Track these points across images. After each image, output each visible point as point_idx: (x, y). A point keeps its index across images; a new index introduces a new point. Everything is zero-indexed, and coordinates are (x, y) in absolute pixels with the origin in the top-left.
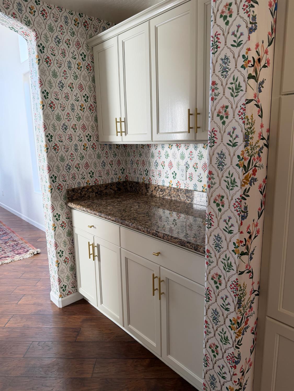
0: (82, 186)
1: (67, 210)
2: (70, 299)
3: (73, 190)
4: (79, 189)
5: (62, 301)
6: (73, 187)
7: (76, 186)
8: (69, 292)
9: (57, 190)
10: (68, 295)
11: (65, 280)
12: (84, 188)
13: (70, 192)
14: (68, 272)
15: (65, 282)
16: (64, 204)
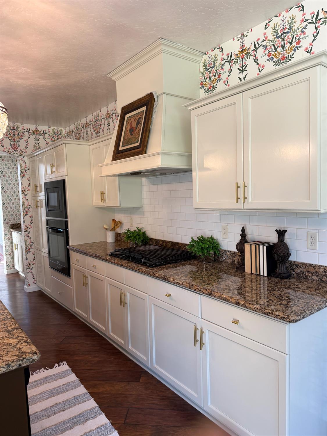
0: (18, 223)
1: (10, 233)
2: (11, 271)
3: (13, 224)
4: (16, 224)
5: (7, 271)
6: (14, 223)
7: (15, 223)
8: (11, 268)
9: (6, 224)
10: (10, 269)
11: (9, 262)
12: (18, 224)
13: (12, 225)
14: (10, 259)
15: (9, 263)
16: (9, 230)
